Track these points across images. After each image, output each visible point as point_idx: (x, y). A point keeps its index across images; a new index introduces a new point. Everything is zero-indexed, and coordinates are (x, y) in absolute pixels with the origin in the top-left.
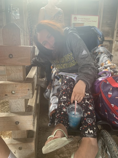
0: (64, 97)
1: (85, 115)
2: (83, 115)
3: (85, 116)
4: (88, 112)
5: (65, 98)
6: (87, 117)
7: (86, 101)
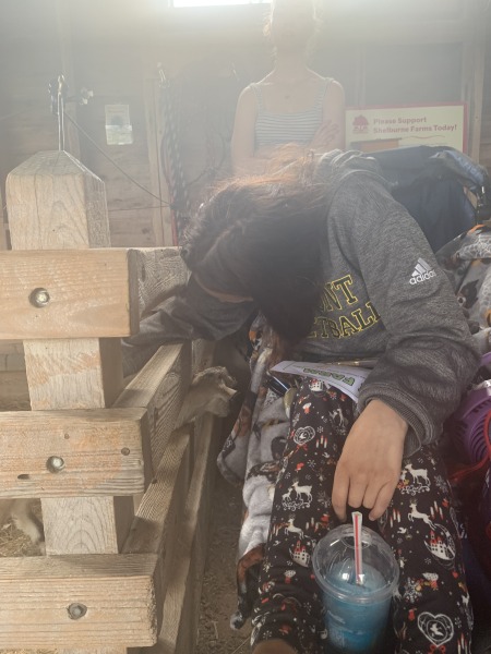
0: (300, 490)
1: (410, 590)
2: (402, 591)
3: (411, 597)
4: (426, 575)
5: (304, 495)
6: (421, 604)
7: (410, 510)
